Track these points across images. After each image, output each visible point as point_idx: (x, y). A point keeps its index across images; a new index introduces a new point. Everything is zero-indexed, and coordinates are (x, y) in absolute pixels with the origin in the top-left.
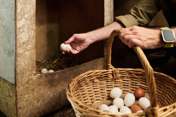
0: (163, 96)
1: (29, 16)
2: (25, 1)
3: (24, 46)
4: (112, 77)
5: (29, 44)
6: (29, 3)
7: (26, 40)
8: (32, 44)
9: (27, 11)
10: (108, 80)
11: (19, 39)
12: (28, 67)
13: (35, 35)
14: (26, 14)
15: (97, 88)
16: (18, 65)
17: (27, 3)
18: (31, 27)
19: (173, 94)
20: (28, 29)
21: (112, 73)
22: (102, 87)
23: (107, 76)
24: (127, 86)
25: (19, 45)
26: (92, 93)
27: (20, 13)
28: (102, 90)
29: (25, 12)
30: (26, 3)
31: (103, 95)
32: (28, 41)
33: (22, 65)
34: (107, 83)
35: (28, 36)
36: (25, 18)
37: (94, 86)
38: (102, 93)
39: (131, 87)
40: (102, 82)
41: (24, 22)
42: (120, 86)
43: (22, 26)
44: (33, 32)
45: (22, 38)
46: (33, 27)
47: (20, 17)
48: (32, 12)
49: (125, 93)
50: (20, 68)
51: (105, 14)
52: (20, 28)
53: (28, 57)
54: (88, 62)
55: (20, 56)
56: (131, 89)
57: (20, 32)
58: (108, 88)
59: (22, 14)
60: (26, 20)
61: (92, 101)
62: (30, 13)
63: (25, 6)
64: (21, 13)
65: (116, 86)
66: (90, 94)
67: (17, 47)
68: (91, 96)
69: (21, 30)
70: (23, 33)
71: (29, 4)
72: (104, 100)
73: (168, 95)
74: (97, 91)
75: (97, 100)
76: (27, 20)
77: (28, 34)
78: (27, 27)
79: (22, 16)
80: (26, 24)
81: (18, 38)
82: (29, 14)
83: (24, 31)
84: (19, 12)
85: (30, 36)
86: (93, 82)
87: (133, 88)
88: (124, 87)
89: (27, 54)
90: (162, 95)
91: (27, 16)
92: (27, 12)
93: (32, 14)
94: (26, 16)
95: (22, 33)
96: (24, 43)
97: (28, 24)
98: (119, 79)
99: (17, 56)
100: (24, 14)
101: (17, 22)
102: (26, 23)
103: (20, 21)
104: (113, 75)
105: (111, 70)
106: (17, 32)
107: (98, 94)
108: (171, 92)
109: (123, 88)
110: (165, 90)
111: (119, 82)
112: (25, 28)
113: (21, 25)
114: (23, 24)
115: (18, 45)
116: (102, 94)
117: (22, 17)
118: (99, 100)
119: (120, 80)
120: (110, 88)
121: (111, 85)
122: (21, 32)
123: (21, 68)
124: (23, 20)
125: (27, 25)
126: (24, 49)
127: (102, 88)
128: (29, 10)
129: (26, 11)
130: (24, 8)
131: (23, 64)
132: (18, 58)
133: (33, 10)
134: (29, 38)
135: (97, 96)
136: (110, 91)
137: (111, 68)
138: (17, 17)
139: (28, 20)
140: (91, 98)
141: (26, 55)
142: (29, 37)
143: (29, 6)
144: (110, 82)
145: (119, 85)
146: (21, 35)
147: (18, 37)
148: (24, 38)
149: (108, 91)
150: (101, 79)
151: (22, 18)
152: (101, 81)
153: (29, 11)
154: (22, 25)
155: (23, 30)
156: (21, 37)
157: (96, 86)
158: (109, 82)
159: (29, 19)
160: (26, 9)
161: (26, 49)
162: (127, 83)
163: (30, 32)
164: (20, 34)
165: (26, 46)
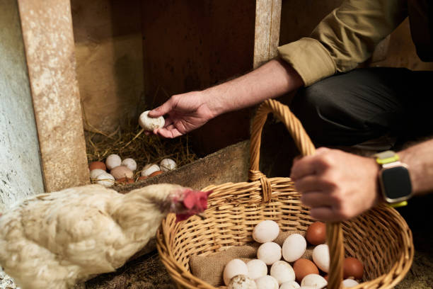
0: (368, 243)
1: (59, 62)
2: (43, 24)
3: (58, 134)
4: (260, 197)
5: (68, 130)
6: (54, 26)
7: (60, 120)
8: (75, 129)
9: (54, 49)
10: (251, 203)
11: (43, 121)
12: (73, 180)
13: (80, 106)
14: (51, 57)
15: (224, 222)
16: (50, 178)
17: (50, 28)
18: (68, 88)
19: (388, 243)
20: (62, 94)
21: (260, 189)
22: (235, 219)
23: (248, 197)
24: (292, 215)
25: (46, 136)
26: (214, 233)
27: (36, 56)
28: (236, 224)
29: (48, 52)
30: (47, 28)
31: (237, 235)
32: (65, 123)
33: (58, 177)
34: (247, 210)
35: (63, 112)
36: (51, 69)
37: (219, 218)
38: (237, 230)
39: (301, 218)
40: (236, 209)
41: (49, 78)
42: (277, 216)
43: (46, 89)
44: (73, 99)
45: (50, 118)
46: (72, 88)
47: (37, 69)
48: (65, 50)
49: (286, 230)
50: (55, 184)
51: (258, 30)
52: (41, 95)
53: (70, 159)
54: (212, 155)
55: (50, 159)
56: (301, 223)
57: (42, 104)
58: (250, 220)
59: (42, 59)
60: (53, 73)
61: (214, 247)
62: (60, 53)
63: (46, 36)
64: (38, 57)
65: (269, 216)
66: (210, 234)
67: (41, 140)
68: (211, 239)
69: (45, 99)
70: (50, 105)
71: (55, 30)
72: (239, 245)
73: (379, 242)
74: (225, 228)
75: (225, 245)
76: (56, 73)
77: (63, 106)
78: (59, 90)
79: (43, 64)
80: (54, 83)
81: (41, 119)
82: (59, 56)
83: (52, 101)
84: (34, 55)
85: (68, 111)
86: (217, 209)
87: (306, 219)
88: (286, 217)
89: (67, 151)
90: (365, 240)
91: (55, 63)
92: (53, 52)
93: (65, 55)
94: (53, 62)
95: (47, 107)
96: (55, 129)
97: (60, 81)
98: (275, 201)
99: (45, 160)
100: (47, 58)
101: (31, 81)
102: (55, 80)
103: (39, 76)
104: (261, 193)
105: (258, 183)
106: (35, 106)
107: (226, 233)
108: (385, 238)
109: (283, 219)
110: (373, 232)
111: (276, 206)
112: (54, 93)
113: (44, 86)
114: (48, 84)
115: (43, 134)
116: (237, 233)
117: (41, 66)
118: (229, 244)
119: (277, 203)
120: (254, 220)
121: (258, 215)
122: (45, 105)
123: (57, 184)
124: (47, 73)
125: (57, 84)
126: (58, 142)
127: (237, 221)
128: (58, 45)
129: (50, 50)
130: (44, 42)
131: (61, 174)
132: (46, 164)
133: (67, 46)
134: (67, 116)
135: (225, 236)
136: (255, 225)
137: (259, 180)
138: (30, 69)
139: (60, 72)
140: (212, 242)
141: (65, 155)
142: (65, 112)
143: (57, 36)
144: (255, 207)
145: (274, 213)
146: (47, 111)
147: (41, 117)
148: (54, 116)
149: (250, 226)
150: (234, 203)
151: (44, 68)
152: (235, 206)
153: (57, 50)
154: (46, 85)
155: (49, 98)
156: (47, 116)
157: (223, 218)
158: (252, 207)
159: (61, 70)
160: (50, 43)
161: (63, 141)
162: (292, 210)
163: (67, 101)
164: (44, 109)
165: (63, 135)
